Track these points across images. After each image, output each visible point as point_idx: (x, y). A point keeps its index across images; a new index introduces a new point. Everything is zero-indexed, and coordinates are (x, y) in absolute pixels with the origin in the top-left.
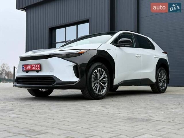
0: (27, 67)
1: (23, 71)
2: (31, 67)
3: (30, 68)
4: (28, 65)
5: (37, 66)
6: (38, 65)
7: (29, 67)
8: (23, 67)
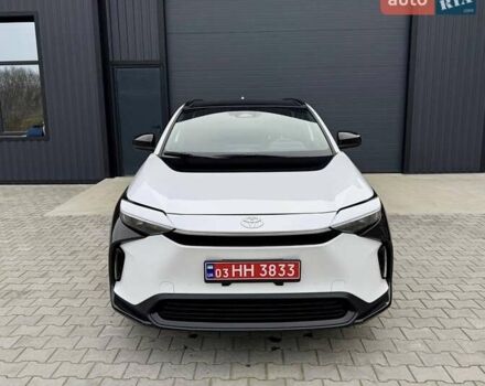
0: (234, 270)
1: (206, 281)
2: (252, 270)
3: (249, 273)
4: (238, 263)
5: (287, 269)
6: (293, 266)
7: (244, 271)
8: (211, 267)
